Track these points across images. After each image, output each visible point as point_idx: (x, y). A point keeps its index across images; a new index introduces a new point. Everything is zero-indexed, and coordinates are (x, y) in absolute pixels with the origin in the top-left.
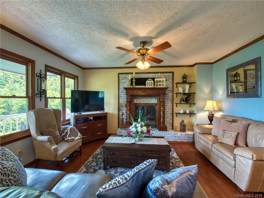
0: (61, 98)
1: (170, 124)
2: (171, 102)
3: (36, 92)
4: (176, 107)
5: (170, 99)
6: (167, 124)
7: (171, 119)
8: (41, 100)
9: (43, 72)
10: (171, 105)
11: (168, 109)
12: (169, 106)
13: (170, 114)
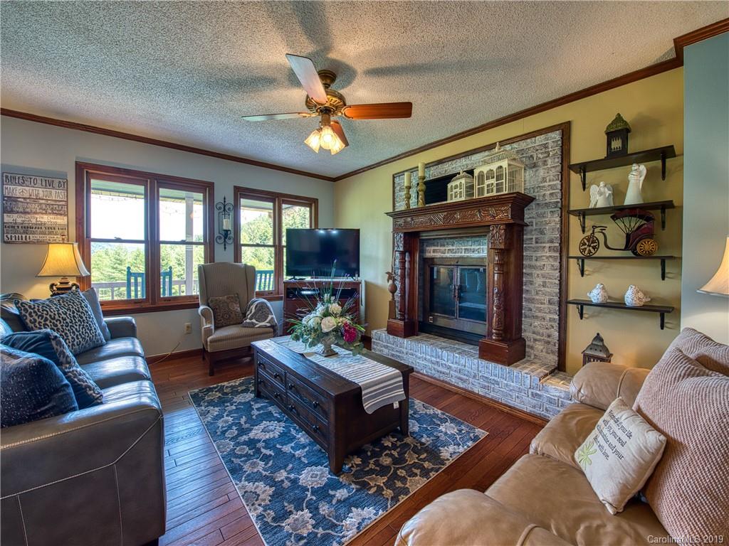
0: (274, 246)
1: (548, 343)
2: (558, 254)
3: (217, 234)
4: (582, 275)
5: (552, 242)
6: (535, 340)
7: (556, 325)
8: (225, 248)
9: (230, 200)
10: (557, 264)
11: (539, 281)
12: (547, 270)
13: (550, 302)
